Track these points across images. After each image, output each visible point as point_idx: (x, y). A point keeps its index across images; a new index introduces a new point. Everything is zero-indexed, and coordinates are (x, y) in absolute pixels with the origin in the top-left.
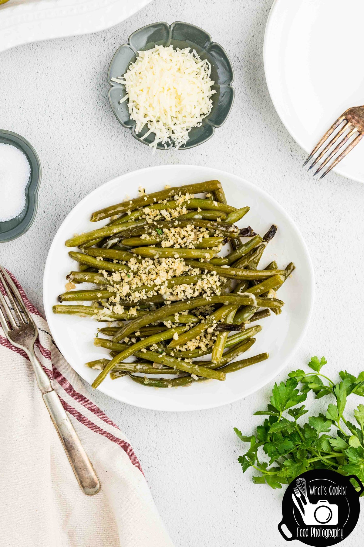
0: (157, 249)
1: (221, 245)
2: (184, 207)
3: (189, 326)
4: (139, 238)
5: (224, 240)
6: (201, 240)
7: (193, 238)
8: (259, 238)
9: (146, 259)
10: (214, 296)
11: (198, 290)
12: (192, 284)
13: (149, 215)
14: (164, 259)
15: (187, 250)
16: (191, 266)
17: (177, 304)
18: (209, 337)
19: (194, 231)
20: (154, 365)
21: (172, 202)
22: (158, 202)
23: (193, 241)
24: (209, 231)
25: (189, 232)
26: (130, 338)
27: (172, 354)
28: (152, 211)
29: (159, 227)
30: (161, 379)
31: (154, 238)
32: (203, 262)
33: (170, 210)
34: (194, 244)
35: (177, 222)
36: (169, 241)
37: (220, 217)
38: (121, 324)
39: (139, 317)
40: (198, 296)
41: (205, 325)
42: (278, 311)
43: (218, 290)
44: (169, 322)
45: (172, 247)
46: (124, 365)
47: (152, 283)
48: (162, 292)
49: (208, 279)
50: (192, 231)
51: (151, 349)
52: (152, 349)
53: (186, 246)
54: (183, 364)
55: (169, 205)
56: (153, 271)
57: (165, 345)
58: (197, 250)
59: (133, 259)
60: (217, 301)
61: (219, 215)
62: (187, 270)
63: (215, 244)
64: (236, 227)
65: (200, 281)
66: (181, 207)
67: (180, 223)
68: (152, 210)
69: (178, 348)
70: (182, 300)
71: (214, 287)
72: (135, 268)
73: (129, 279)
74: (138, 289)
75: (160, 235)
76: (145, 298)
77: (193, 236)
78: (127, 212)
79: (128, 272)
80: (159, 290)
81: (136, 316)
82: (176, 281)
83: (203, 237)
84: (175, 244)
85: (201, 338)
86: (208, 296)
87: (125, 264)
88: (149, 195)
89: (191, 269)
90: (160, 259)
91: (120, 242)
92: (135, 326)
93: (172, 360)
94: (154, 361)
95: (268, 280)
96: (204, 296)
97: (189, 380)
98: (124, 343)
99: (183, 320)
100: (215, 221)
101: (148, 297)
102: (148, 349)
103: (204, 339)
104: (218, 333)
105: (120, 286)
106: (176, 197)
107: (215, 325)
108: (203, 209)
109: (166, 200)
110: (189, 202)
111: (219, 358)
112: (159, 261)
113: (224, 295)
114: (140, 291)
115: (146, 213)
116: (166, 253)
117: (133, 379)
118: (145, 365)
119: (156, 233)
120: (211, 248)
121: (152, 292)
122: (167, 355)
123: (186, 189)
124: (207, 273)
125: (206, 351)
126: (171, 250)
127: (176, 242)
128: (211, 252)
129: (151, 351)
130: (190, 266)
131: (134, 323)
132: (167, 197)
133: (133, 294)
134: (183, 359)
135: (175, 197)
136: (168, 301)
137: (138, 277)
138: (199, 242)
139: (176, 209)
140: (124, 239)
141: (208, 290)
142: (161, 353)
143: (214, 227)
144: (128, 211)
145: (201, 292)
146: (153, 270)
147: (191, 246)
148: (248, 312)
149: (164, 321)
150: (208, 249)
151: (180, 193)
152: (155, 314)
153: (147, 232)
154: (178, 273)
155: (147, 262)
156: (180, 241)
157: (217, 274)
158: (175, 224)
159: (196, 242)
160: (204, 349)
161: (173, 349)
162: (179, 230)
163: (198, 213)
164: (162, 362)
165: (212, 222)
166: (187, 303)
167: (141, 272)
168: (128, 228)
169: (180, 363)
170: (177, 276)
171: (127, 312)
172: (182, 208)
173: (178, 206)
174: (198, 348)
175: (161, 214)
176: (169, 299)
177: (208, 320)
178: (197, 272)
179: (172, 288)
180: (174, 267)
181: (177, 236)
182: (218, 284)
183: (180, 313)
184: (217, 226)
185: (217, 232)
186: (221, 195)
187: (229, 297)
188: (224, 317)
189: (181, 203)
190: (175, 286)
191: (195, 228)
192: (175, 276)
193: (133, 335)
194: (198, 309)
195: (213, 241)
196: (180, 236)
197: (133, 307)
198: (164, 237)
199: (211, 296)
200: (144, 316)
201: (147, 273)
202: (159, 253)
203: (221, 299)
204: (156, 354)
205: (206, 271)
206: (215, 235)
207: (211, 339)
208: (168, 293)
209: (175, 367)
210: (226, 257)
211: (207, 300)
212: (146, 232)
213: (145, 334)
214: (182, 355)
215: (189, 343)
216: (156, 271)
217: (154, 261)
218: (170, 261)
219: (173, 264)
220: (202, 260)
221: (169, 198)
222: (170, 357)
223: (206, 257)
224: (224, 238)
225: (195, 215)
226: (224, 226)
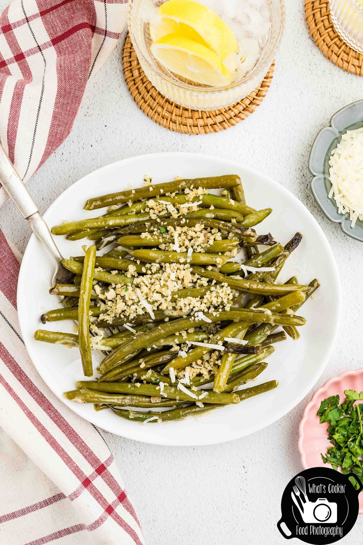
1: (236, 249)
4: (138, 237)
5: (239, 244)
6: (211, 242)
7: (202, 240)
8: (280, 247)
10: (222, 311)
11: (205, 304)
12: (199, 297)
13: (153, 209)
14: (167, 264)
16: (199, 275)
18: (212, 361)
19: (204, 232)
21: (183, 196)
22: (165, 194)
23: (203, 243)
24: (222, 233)
25: (198, 233)
28: (158, 205)
29: (162, 225)
31: (156, 238)
32: (212, 270)
33: (178, 205)
34: (203, 247)
35: (184, 220)
37: (236, 218)
42: (295, 335)
43: (229, 305)
48: (163, 307)
49: (217, 292)
50: (201, 232)
55: (178, 199)
58: (207, 255)
60: (225, 317)
61: (235, 216)
62: (195, 280)
63: (229, 247)
64: (254, 231)
65: (207, 293)
67: (188, 221)
68: (157, 203)
75: (164, 234)
77: (202, 238)
78: (127, 203)
83: (214, 239)
85: (203, 364)
88: (155, 185)
91: (116, 240)
95: (287, 296)
100: (230, 222)
106: (187, 191)
108: (216, 207)
109: (175, 193)
110: (201, 198)
111: (222, 387)
113: (234, 311)
115: (150, 206)
116: (170, 257)
119: (159, 231)
120: (223, 253)
123: (199, 182)
124: (216, 284)
125: (208, 378)
127: (182, 244)
128: (223, 256)
130: (197, 274)
132: (176, 190)
135: (186, 190)
138: (209, 244)
139: (185, 204)
140: (121, 237)
143: (228, 228)
144: (129, 201)
147: (199, 249)
148: (261, 334)
150: (220, 253)
151: (192, 186)
153: (148, 230)
156: (187, 243)
157: (229, 286)
158: (182, 222)
159: (205, 244)
162: (186, 230)
163: (210, 211)
165: (225, 223)
166: (190, 319)
168: (127, 222)
173: (188, 201)
174: (200, 375)
175: (167, 209)
177: (212, 339)
178: (204, 281)
181: (183, 237)
182: (231, 297)
184: (231, 228)
185: (231, 235)
186: (240, 193)
187: (240, 312)
189: (192, 197)
190: (179, 299)
191: (205, 229)
195: (226, 244)
196: (186, 238)
198: (167, 238)
199: (218, 311)
202: (161, 257)
203: (230, 315)
205: (214, 282)
206: (228, 238)
207: (215, 364)
208: (170, 308)
209: (178, 398)
211: (214, 315)
212: (147, 230)
215: (188, 369)
218: (175, 266)
219: (178, 271)
220: (211, 268)
221: (179, 191)
224: (239, 241)
225: (206, 213)
226: (239, 229)
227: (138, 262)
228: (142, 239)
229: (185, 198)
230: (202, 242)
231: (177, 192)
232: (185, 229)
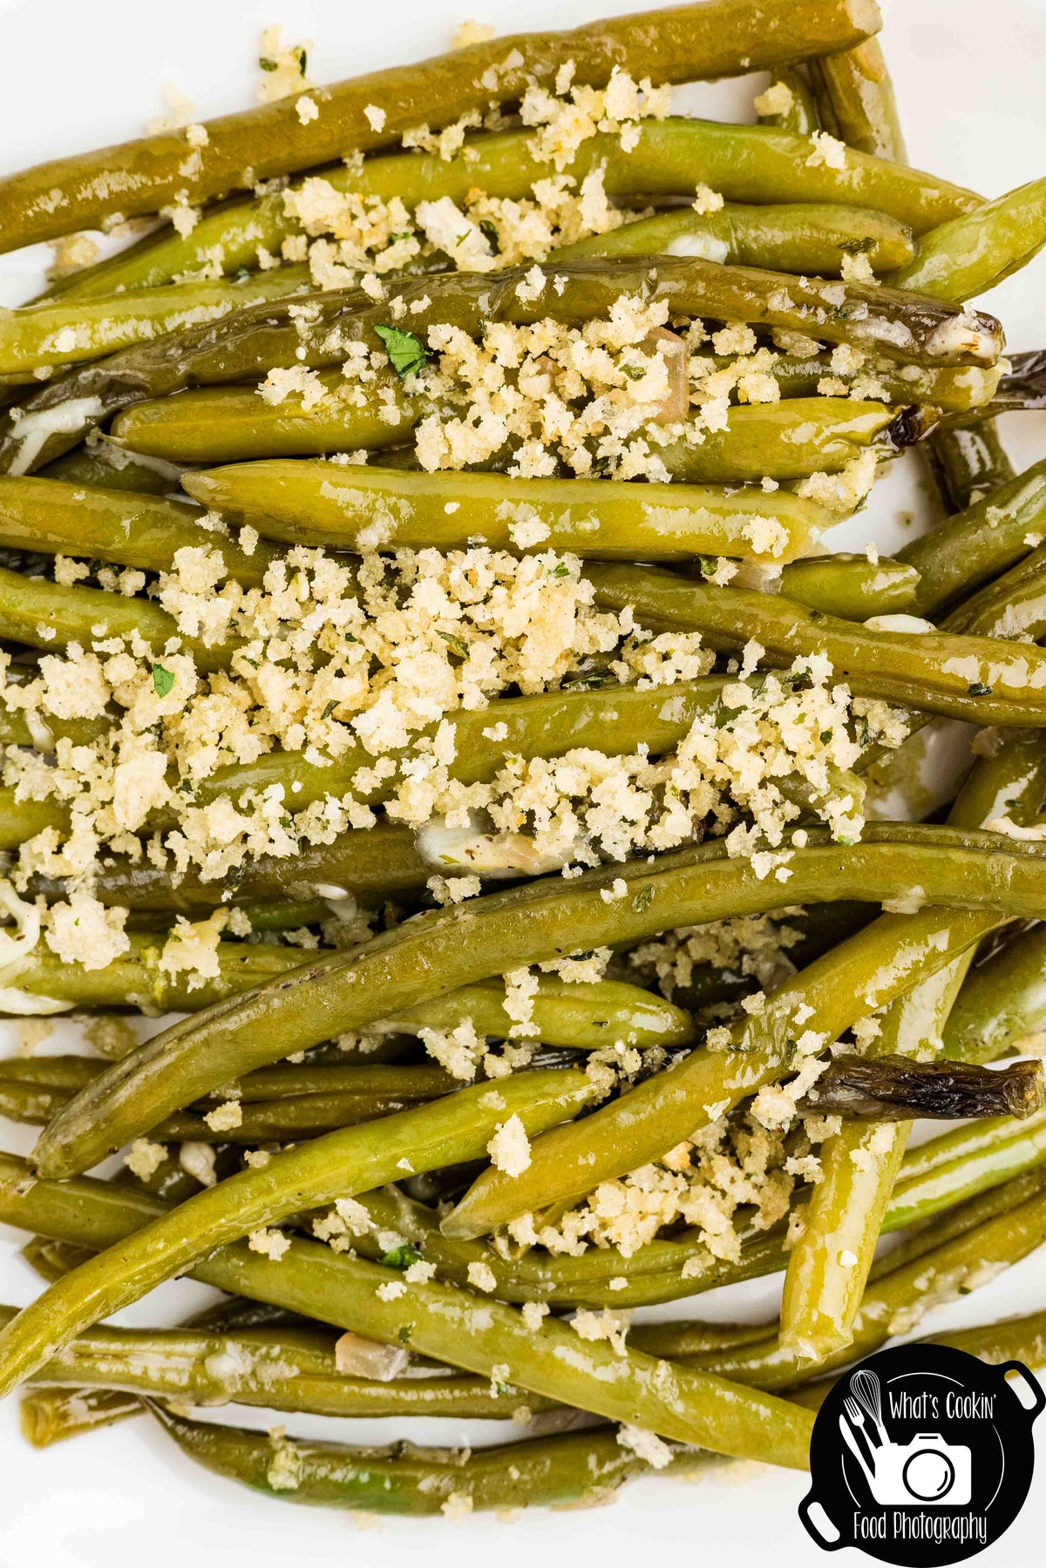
0: (388, 479)
1: (869, 457)
2: (594, 185)
3: (615, 1066)
4: (247, 399)
5: (891, 426)
6: (716, 415)
7: (658, 402)
9: (298, 556)
10: (812, 845)
11: (685, 795)
12: (643, 749)
13: (330, 237)
14: (430, 556)
15: (606, 489)
16: (639, 616)
17: (521, 904)
18: (759, 1151)
19: (669, 345)
20: (346, 1356)
21: (511, 141)
22: (400, 139)
23: (661, 422)
24: (782, 352)
25: (631, 357)
26: (174, 1147)
27: (482, 1276)
28: (358, 210)
29: (397, 315)
30: (397, 1454)
31: (358, 398)
32: (733, 585)
33: (488, 207)
34: (663, 444)
35: (537, 278)
36: (477, 423)
37: (867, 244)
38: (109, 1034)
39: (240, 993)
40: (687, 845)
41: (735, 1066)
43: (847, 803)
44: (465, 1032)
45: (500, 463)
46: (116, 1346)
47: (338, 739)
48: (410, 807)
49: (765, 716)
50: (648, 346)
51: (321, 1229)
52: (334, 1236)
53: (599, 464)
54: (560, 1352)
55: (482, 161)
56: (343, 649)
57: (432, 1203)
58: (684, 496)
59: (199, 551)
61: (860, 235)
62: (608, 643)
63: (829, 448)
64: (988, 324)
65: (703, 726)
66: (572, 182)
67: (559, 288)
68: (356, 198)
69: (525, 1231)
70: (567, 874)
71: (816, 775)
72: (211, 624)
73: (169, 706)
74: (233, 782)
75: (410, 377)
76: (285, 847)
77: (655, 385)
78: (165, 211)
79: (159, 651)
80: (388, 790)
81: (220, 986)
82: (521, 725)
83: (734, 399)
84: (515, 441)
85: (703, 1163)
86: (763, 845)
87: (141, 594)
89: (640, 635)
90: (404, 558)
91: (107, 424)
92: (207, 1062)
93: (482, 1318)
94: (341, 1322)
96: (738, 841)
97: (600, 1464)
98: (126, 1179)
99: (571, 1025)
100: (833, 275)
101: (304, 842)
102: (299, 1229)
103: (723, 1169)
104: (834, 1124)
105: (100, 758)
106: (536, 105)
107: (811, 1071)
108: (734, 199)
109: (461, 125)
110: (629, 140)
111: (837, 1324)
112: (392, 574)
113: (887, 841)
114: (249, 794)
115: (308, 220)
116: (451, 508)
117: (189, 1447)
118: (276, 1350)
119: (379, 359)
120: (788, 483)
121: (333, 803)
122: (439, 1278)
123: (612, 43)
124: (763, 669)
125: (734, 1256)
126: (487, 487)
127: (524, 431)
128: (789, 506)
129: (321, 1250)
130: (628, 612)
131: (198, 1037)
132: (466, 105)
133: (191, 820)
134: (560, 1312)
135: (527, 101)
136: (459, 873)
137: (236, 690)
138: (704, 431)
139: (531, 197)
140: (136, 403)
141: (761, 803)
142: (399, 1267)
143: (822, 316)
144: (173, 202)
145: (711, 817)
146: (349, 637)
147: (636, 461)
149: (420, 1024)
150: (770, 485)
152: (351, 976)
153: (312, 352)
154: (538, 668)
155: (302, 577)
156: (557, 419)
157: (841, 675)
158: (523, 294)
159: (678, 429)
160: (722, 1240)
161: (486, 1240)
162: (554, 342)
163: (703, 223)
164: (404, 1334)
165: (803, 282)
166: (605, 895)
167: (253, 650)
168: (171, 324)
169: (541, 1347)
170: (526, 689)
171: (151, 953)
172: (575, 192)
173: (548, 170)
174: (678, 1231)
175: (420, 235)
176: (463, 860)
177: (757, 1022)
178: (680, 656)
179: (489, 777)
180: (509, 616)
181: (534, 383)
182: (846, 752)
183: (546, 967)
184: (840, 315)
185: (844, 359)
187: (927, 853)
188: (884, 1010)
189: (573, 143)
190: (514, 766)
191: (675, 328)
192: (512, 692)
193: (193, 1127)
194: (682, 944)
195: (805, 428)
196: (555, 389)
197: (200, 913)
198: (433, 395)
199: (787, 844)
200: (270, 990)
201: (305, 664)
202: (395, 511)
204: (366, 1273)
205: (753, 653)
206: (824, 386)
207: (774, 1168)
208: (459, 819)
209: (499, 1374)
210: (903, 557)
211: (762, 874)
212: (301, 353)
213: (283, 1122)
214: (551, 1286)
215: (608, 1198)
216: (373, 643)
217: (355, 571)
218: (480, 569)
219: (500, 592)
220: (724, 572)
221: (485, 113)
222: (461, 1297)
223: (758, 548)
224: (891, 406)
225: (675, 234)
226: (894, 315)
228: (271, 409)
229: (527, 156)
230: (653, 411)
231: (474, 119)
232: (546, 332)
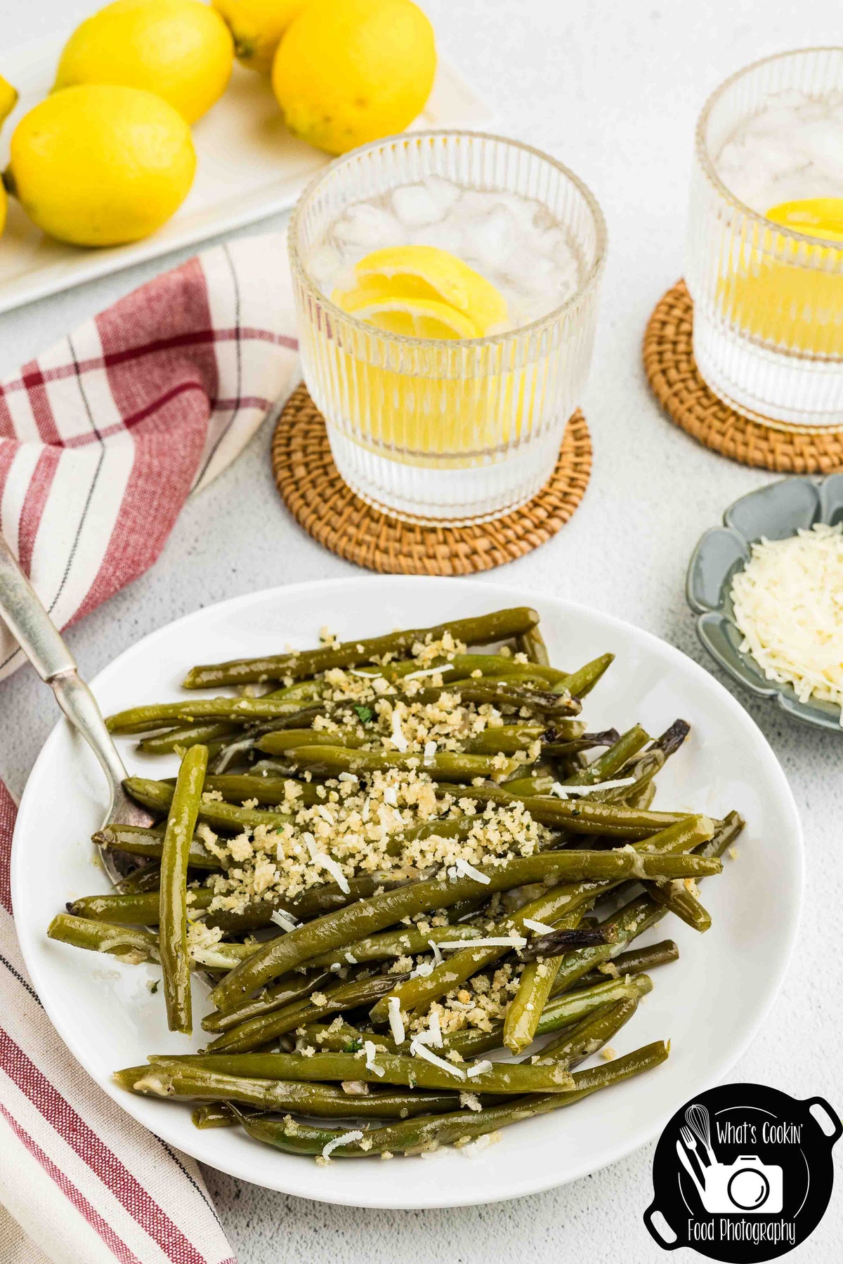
1: (538, 743)
5: (543, 733)
6: (479, 729)
7: (459, 725)
12: (455, 837)
13: (340, 689)
14: (377, 774)
15: (440, 755)
18: (497, 989)
19: (461, 710)
22: (368, 660)
23: (459, 731)
25: (448, 710)
28: (351, 681)
29: (362, 702)
31: (348, 729)
33: (398, 679)
34: (461, 739)
37: (532, 682)
43: (529, 844)
48: (369, 863)
49: (499, 821)
50: (454, 709)
55: (397, 667)
58: (469, 756)
61: (529, 680)
66: (430, 673)
71: (519, 838)
75: (368, 723)
78: (281, 679)
83: (486, 724)
85: (475, 999)
88: (345, 644)
90: (367, 776)
103: (482, 1000)
106: (417, 648)
108: (487, 674)
109: (391, 655)
110: (450, 658)
113: (543, 854)
115: (333, 683)
119: (356, 718)
124: (497, 807)
125: (489, 1029)
127: (410, 737)
132: (392, 650)
135: (414, 647)
138: (475, 732)
143: (515, 696)
144: (285, 675)
151: (428, 639)
153: (331, 715)
159: (466, 733)
160: (484, 1024)
162: (420, 709)
168: (281, 709)
172: (431, 676)
173: (421, 667)
174: (466, 1026)
179: (399, 854)
180: (408, 794)
181: (413, 724)
186: (537, 646)
189: (430, 658)
191: (464, 705)
196: (420, 724)
198: (376, 730)
199: (506, 856)
203: (533, 864)
208: (387, 867)
212: (327, 715)
218: (396, 776)
219: (404, 785)
221: (399, 652)
227: (308, 776)
228: (316, 732)
229: (414, 664)
231: (395, 654)
232: (417, 706)
